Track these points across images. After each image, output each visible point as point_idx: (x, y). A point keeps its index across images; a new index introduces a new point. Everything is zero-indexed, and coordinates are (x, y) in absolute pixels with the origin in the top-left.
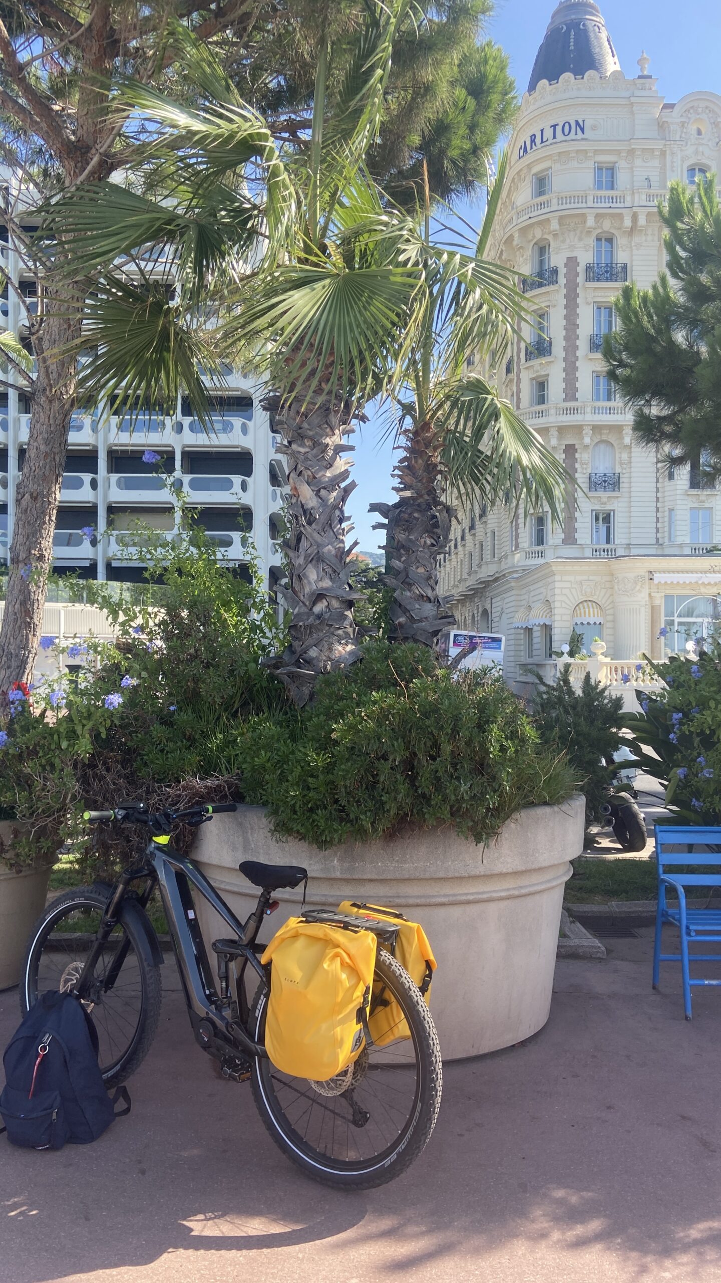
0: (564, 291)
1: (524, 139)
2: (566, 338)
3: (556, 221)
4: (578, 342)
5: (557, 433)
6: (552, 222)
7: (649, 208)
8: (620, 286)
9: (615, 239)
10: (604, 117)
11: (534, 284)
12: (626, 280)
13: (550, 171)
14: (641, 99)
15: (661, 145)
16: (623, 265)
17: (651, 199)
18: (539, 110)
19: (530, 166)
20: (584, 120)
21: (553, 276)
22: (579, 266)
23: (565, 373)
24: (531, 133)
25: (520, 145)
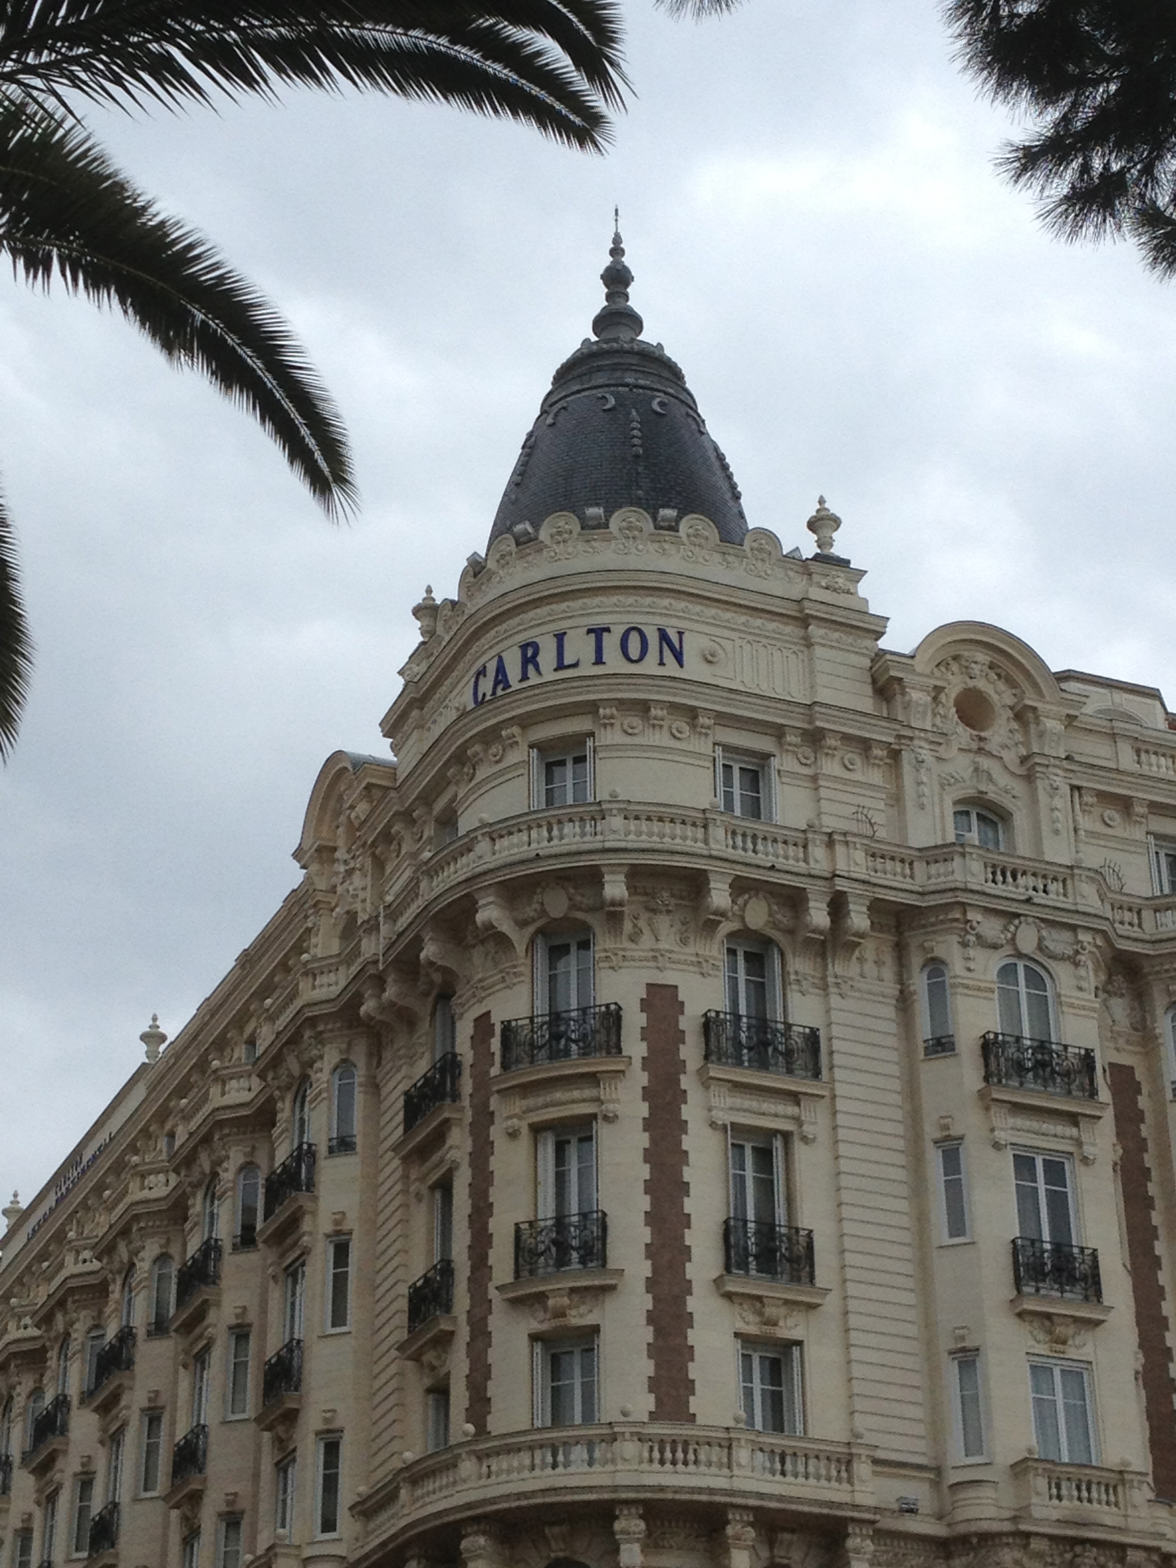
0: (643, 1079)
1: (493, 652)
2: (651, 1218)
3: (622, 877)
4: (690, 1238)
5: (642, 1525)
6: (607, 878)
7: (876, 889)
8: (804, 1090)
9: (776, 956)
10: (734, 635)
11: (543, 1046)
12: (817, 1074)
13: (590, 743)
14: (830, 609)
15: (890, 735)
16: (807, 1031)
17: (879, 867)
18: (552, 583)
19: (525, 722)
20: (680, 634)
21: (608, 1030)
22: (682, 1013)
23: (651, 1328)
24: (521, 638)
25: (477, 667)
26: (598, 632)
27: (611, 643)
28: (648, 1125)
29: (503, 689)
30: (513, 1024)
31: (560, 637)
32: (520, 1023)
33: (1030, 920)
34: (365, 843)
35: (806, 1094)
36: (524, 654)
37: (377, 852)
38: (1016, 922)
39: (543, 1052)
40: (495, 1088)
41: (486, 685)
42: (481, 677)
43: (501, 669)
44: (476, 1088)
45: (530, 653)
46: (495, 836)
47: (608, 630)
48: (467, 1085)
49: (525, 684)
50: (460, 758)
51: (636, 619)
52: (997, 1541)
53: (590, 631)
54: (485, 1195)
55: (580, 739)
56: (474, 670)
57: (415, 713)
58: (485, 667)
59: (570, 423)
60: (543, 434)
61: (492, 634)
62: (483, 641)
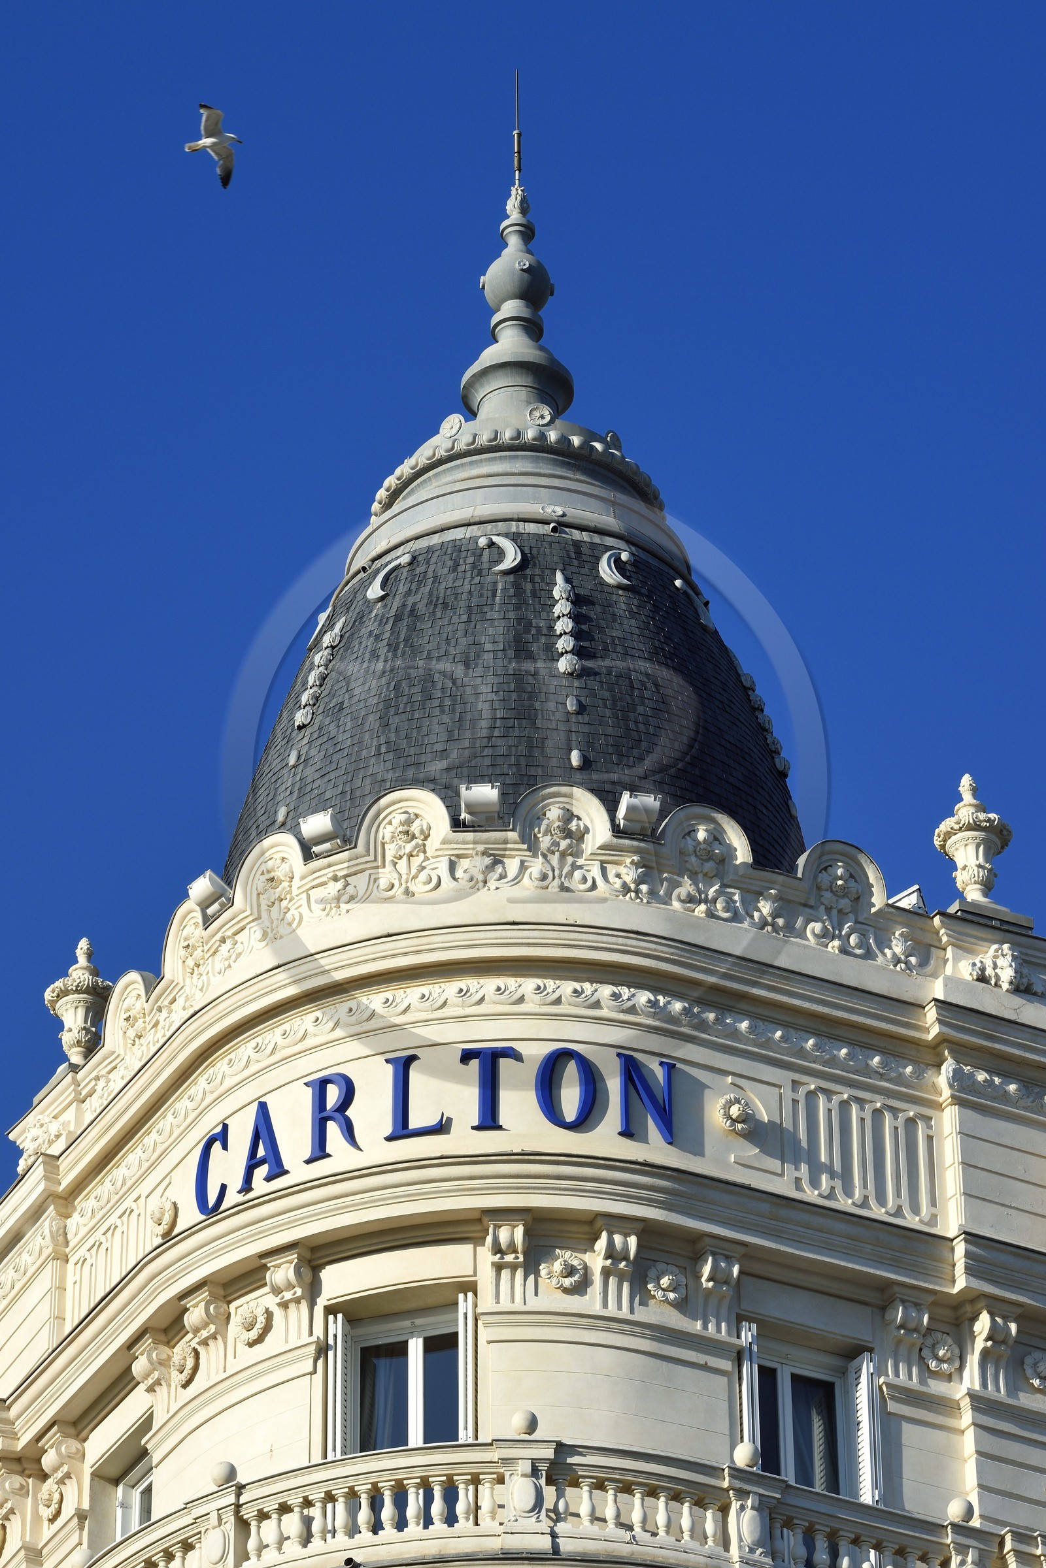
1: (250, 1092)
10: (783, 1076)
20: (671, 1069)
25: (209, 1124)
26: (490, 1059)
27: (515, 1082)
29: (269, 1179)
31: (402, 1067)
36: (321, 1099)
41: (229, 1168)
42: (217, 1145)
43: (263, 1130)
45: (333, 1094)
46: (248, 1513)
47: (509, 1054)
49: (322, 1168)
51: (575, 1034)
53: (470, 1055)
55: (443, 1297)
56: (200, 1131)
58: (225, 1127)
59: (420, 599)
60: (361, 617)
61: (244, 1049)
62: (221, 1067)
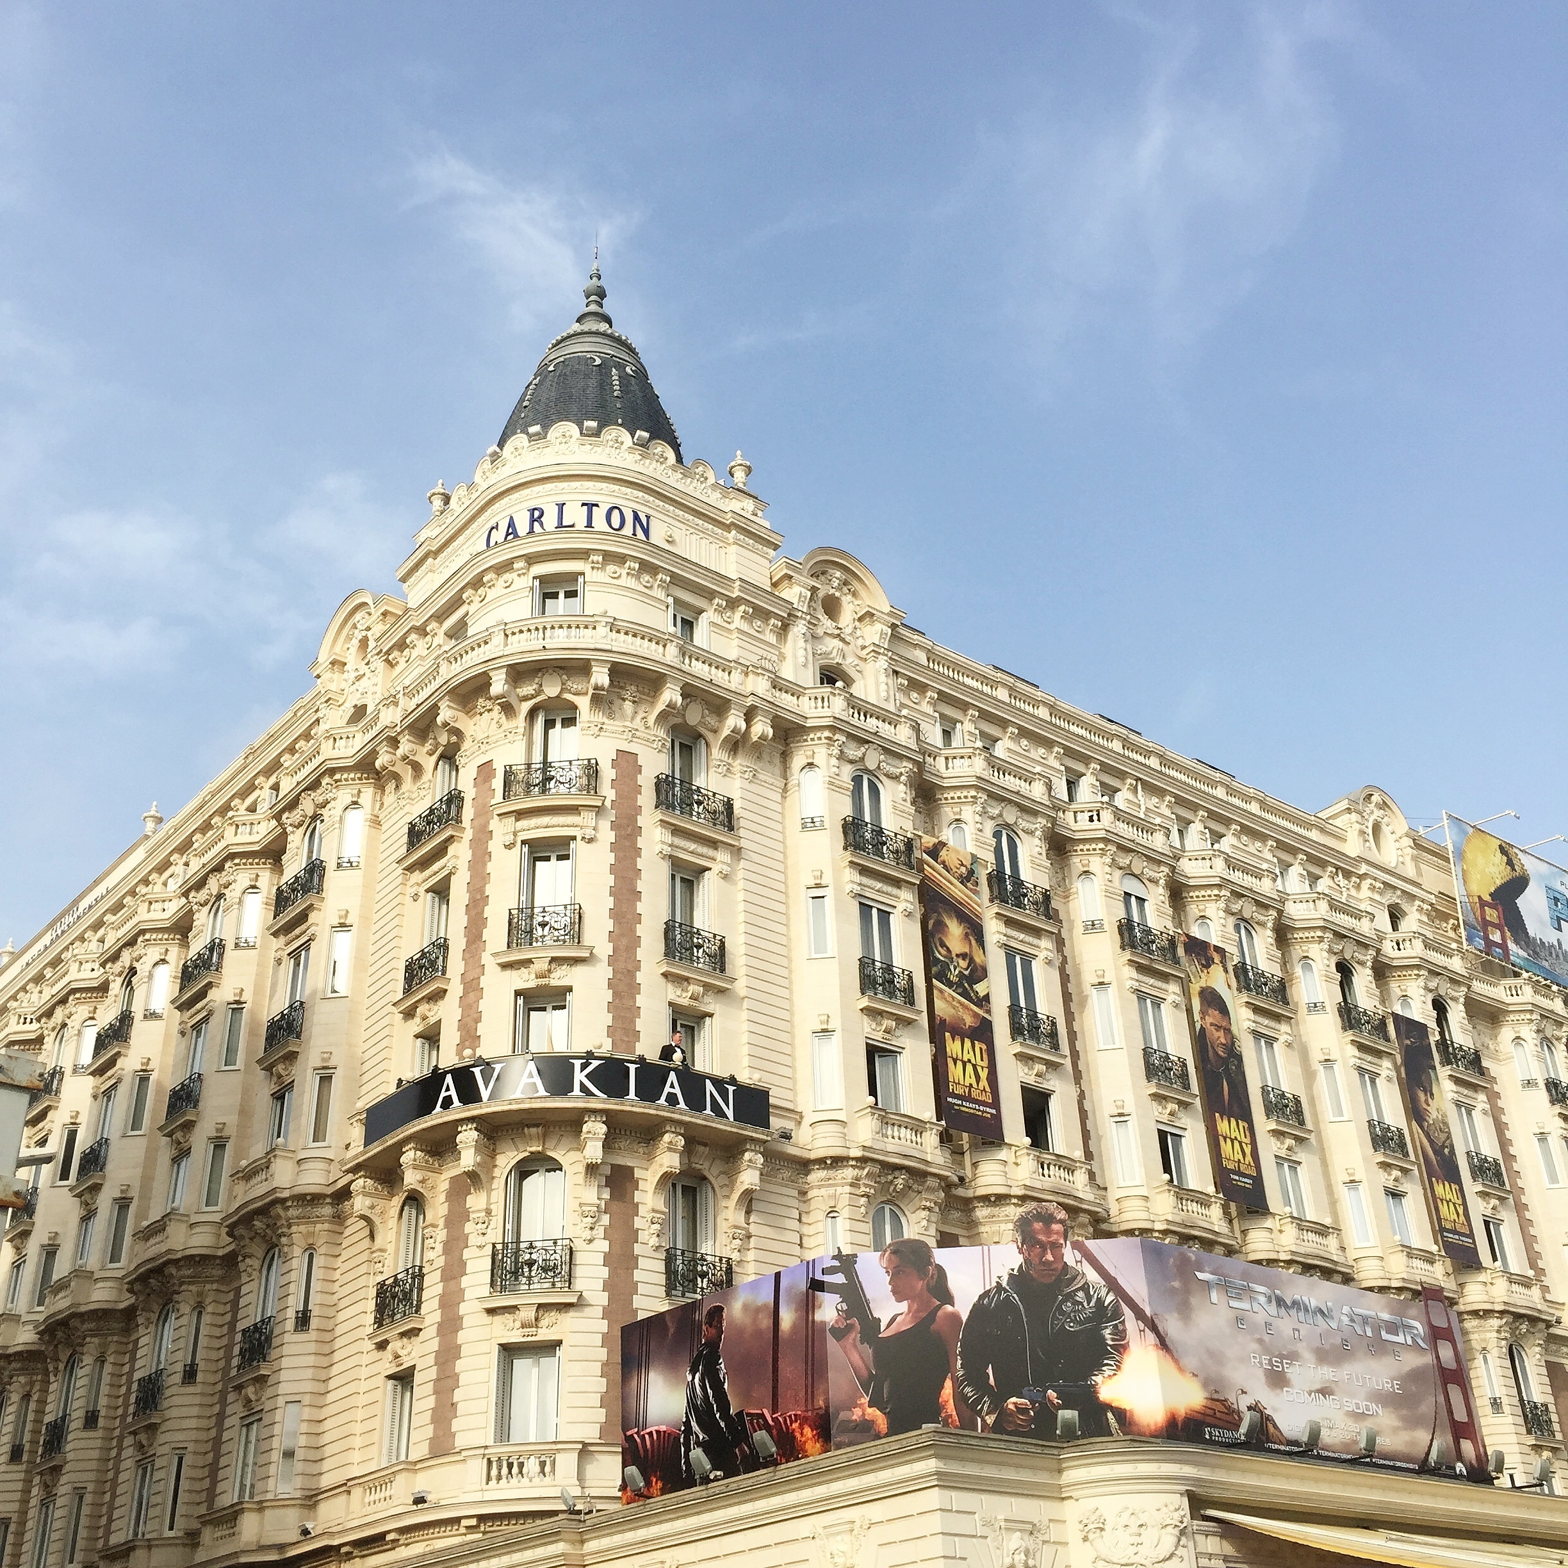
0: (613, 815)
1: (508, 512)
2: (614, 914)
3: (606, 670)
4: (640, 930)
5: (604, 1128)
6: (594, 669)
7: (778, 709)
8: (721, 838)
9: (704, 747)
10: (684, 527)
11: (537, 785)
12: (731, 828)
13: (581, 579)
14: (748, 523)
15: (785, 612)
16: (726, 799)
17: (777, 695)
18: (558, 468)
19: (532, 559)
20: (648, 517)
21: (589, 776)
22: (640, 773)
23: (611, 991)
24: (532, 505)
25: (492, 523)
26: (590, 506)
27: (599, 515)
28: (614, 847)
29: (513, 539)
30: (514, 768)
31: (561, 506)
32: (519, 767)
33: (876, 746)
34: (381, 650)
35: (722, 842)
36: (532, 515)
37: (390, 658)
38: (867, 746)
39: (537, 788)
40: (496, 812)
41: (498, 536)
42: (494, 530)
43: (511, 524)
44: (477, 815)
45: (537, 514)
46: (508, 632)
47: (597, 505)
48: (468, 813)
50: (477, 583)
51: (618, 502)
52: (845, 1163)
53: (583, 505)
54: (481, 890)
55: (573, 577)
56: (489, 526)
57: (430, 560)
58: (498, 524)
59: (568, 371)
60: (546, 376)
61: (505, 501)
62: (497, 506)
